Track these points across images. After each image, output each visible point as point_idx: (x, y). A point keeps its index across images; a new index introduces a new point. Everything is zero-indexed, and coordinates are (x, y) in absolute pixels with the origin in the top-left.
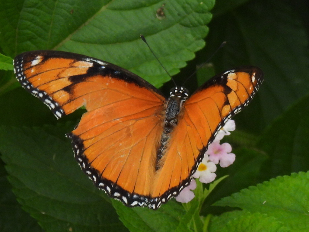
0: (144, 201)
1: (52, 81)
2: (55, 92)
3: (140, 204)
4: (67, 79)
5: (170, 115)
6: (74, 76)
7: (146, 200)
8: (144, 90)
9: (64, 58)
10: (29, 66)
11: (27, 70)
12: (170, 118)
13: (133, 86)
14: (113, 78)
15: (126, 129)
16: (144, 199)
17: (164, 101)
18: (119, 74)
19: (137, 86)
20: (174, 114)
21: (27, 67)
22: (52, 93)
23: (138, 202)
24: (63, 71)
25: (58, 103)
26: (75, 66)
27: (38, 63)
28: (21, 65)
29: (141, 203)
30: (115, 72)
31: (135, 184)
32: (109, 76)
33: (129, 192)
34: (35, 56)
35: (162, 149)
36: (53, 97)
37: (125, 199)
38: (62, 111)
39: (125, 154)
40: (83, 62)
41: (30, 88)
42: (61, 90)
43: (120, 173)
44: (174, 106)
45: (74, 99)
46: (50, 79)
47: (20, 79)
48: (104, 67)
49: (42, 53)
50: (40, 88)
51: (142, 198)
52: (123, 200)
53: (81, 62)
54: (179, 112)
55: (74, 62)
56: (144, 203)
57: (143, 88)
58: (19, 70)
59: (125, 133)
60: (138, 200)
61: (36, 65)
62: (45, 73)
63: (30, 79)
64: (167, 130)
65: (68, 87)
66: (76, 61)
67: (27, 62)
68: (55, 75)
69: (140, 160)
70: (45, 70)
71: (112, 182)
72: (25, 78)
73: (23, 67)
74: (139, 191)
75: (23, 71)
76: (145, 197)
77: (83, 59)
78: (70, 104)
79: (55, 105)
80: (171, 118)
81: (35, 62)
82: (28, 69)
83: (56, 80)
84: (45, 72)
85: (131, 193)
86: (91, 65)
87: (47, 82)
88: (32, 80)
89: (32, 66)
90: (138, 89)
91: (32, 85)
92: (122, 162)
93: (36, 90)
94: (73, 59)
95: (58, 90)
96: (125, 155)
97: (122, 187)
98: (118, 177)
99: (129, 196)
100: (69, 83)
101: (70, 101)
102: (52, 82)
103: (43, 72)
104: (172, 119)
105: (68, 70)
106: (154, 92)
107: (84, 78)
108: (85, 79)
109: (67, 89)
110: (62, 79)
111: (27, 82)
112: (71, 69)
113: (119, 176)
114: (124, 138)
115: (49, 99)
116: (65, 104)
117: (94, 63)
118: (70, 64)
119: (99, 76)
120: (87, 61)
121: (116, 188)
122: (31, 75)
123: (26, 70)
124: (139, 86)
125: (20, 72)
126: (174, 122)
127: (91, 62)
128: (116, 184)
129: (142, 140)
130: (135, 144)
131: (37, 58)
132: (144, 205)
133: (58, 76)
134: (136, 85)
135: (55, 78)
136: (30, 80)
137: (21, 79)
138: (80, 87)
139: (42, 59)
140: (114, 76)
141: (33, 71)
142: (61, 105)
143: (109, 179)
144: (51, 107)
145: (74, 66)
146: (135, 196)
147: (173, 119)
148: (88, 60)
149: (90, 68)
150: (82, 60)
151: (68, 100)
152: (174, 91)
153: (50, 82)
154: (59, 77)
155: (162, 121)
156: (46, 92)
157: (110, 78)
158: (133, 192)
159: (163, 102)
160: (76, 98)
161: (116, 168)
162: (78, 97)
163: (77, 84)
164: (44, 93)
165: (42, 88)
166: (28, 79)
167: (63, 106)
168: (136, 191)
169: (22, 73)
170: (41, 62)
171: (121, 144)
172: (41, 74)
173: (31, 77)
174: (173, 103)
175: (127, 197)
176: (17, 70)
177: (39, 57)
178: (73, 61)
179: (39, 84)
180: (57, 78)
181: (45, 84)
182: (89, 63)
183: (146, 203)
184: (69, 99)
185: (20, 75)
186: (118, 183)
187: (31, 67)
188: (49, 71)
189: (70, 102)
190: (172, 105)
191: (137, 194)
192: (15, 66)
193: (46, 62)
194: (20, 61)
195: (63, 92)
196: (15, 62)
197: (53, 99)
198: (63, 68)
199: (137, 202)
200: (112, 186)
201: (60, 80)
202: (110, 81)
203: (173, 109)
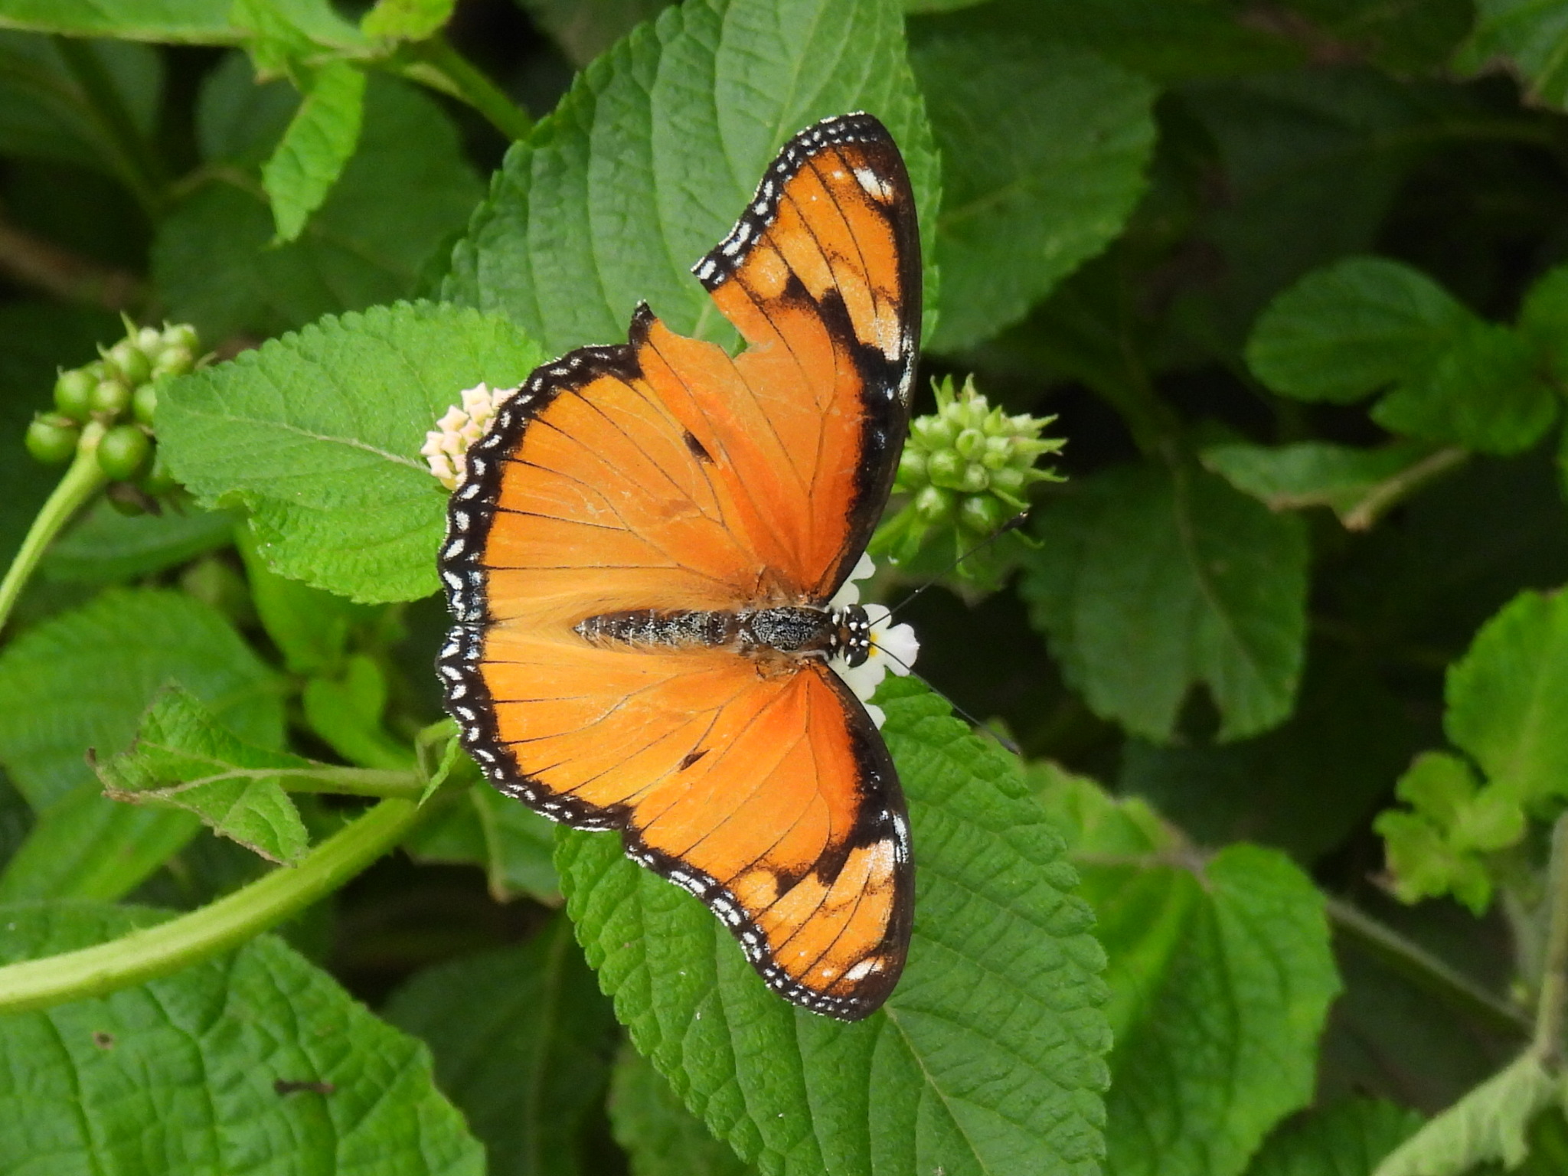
0: (469, 609)
1: (815, 238)
2: (779, 253)
3: (458, 596)
4: (831, 284)
5: (764, 625)
6: (845, 305)
7: (475, 614)
8: (841, 528)
9: (900, 268)
10: (853, 164)
11: (838, 159)
12: (757, 627)
13: (846, 494)
14: (861, 428)
15: (681, 498)
16: (477, 607)
17: (816, 593)
18: (877, 446)
19: (850, 506)
20: (769, 640)
21: (847, 155)
22: (775, 242)
23: (461, 591)
24: (855, 270)
25: (744, 264)
26: (880, 308)
27: (868, 190)
28: (850, 139)
29: (459, 602)
30: (883, 433)
31: (515, 568)
32: (865, 413)
33: (482, 556)
34: (891, 178)
35: (653, 627)
36: (760, 245)
37: (457, 547)
38: (720, 278)
39: (601, 515)
40: (897, 330)
41: (778, 173)
42: (790, 270)
43: (534, 515)
44: (795, 632)
45: (766, 312)
46: (818, 230)
47: (803, 136)
48: (890, 395)
49: (902, 198)
50: (785, 202)
51: (478, 598)
52: (453, 543)
53: (895, 321)
54: (784, 651)
55: (892, 302)
56: (462, 611)
57: (848, 526)
58: (832, 131)
59: (668, 498)
60: (468, 590)
61: (860, 185)
62: (838, 213)
63: (812, 170)
64: (723, 624)
65: (804, 288)
66: (896, 307)
67: (865, 156)
68: (838, 246)
69: (598, 564)
70: (847, 212)
71: (497, 498)
72: (811, 153)
73: (845, 143)
74: (497, 584)
75: (834, 147)
76: (483, 607)
77: (907, 327)
78: (748, 302)
79: (735, 257)
80: (757, 631)
81: (868, 179)
82: (843, 161)
83: (822, 252)
84: (842, 215)
85: (485, 563)
86: (892, 355)
87: (809, 223)
88: (807, 176)
89: (855, 171)
90: (841, 508)
91: (790, 177)
92: (572, 511)
93: (775, 194)
94: (900, 297)
95: (787, 259)
96: (597, 517)
97: (493, 532)
98: (518, 512)
99: (472, 558)
100: (817, 291)
101: (757, 300)
102: (810, 239)
103: (841, 207)
104: (752, 633)
105: (860, 283)
106: (840, 560)
107: (843, 337)
108: (841, 341)
109: (795, 288)
110: (826, 268)
111: (799, 163)
112: (867, 293)
113: (524, 513)
114: (653, 500)
115: (752, 236)
116: (745, 289)
117: (900, 366)
118: (882, 288)
119: (860, 384)
120: (902, 341)
121: (482, 513)
122: (823, 171)
123: (839, 155)
124: (850, 510)
125: (826, 136)
126: (744, 641)
127: (904, 355)
128: (493, 509)
129: (664, 555)
130: (643, 536)
131: (884, 184)
132: (458, 610)
133: (835, 254)
134: (852, 501)
135: (825, 246)
136: (807, 168)
137: (806, 143)
138: (807, 328)
139: (883, 200)
140: (868, 430)
141: (839, 175)
142: (738, 276)
143: (504, 486)
144: (728, 242)
145: (878, 303)
146: (477, 576)
147: (756, 638)
148: (907, 343)
149: (881, 353)
150: (902, 325)
151: (759, 296)
152: (855, 621)
153: (811, 232)
154: (831, 258)
155: (747, 599)
156: (776, 221)
157: (860, 418)
158: (491, 568)
159: (813, 590)
160: (772, 319)
161: (546, 499)
162: (775, 324)
163: (818, 318)
164: (771, 218)
165: (785, 209)
166: (810, 164)
167: (738, 280)
168: (493, 575)
169: (825, 144)
170: (872, 199)
171: (628, 494)
172: (832, 203)
173: (817, 172)
174: (808, 625)
175: (468, 551)
176: (831, 127)
177: (888, 190)
178: (895, 296)
179: (796, 198)
180: (829, 254)
181: (802, 219)
182: (897, 349)
183: (465, 617)
184: (764, 297)
185: (817, 136)
186: (501, 517)
187: (850, 170)
188: (848, 226)
189: (756, 303)
190: (801, 624)
191: (485, 582)
192: (844, 119)
193: (876, 213)
194: (863, 131)
195: (784, 274)
196: (857, 118)
197: (756, 249)
198: (866, 270)
199: (460, 587)
200: (485, 501)
201: (823, 263)
202: (852, 419)
203: (784, 631)
